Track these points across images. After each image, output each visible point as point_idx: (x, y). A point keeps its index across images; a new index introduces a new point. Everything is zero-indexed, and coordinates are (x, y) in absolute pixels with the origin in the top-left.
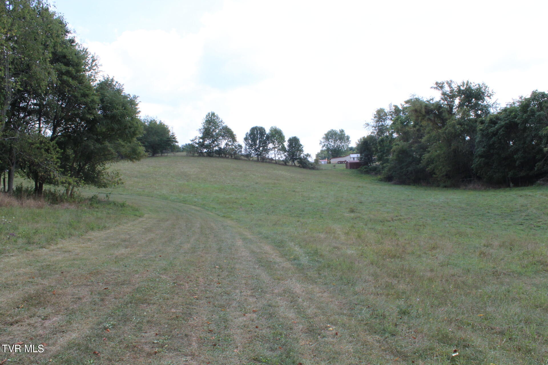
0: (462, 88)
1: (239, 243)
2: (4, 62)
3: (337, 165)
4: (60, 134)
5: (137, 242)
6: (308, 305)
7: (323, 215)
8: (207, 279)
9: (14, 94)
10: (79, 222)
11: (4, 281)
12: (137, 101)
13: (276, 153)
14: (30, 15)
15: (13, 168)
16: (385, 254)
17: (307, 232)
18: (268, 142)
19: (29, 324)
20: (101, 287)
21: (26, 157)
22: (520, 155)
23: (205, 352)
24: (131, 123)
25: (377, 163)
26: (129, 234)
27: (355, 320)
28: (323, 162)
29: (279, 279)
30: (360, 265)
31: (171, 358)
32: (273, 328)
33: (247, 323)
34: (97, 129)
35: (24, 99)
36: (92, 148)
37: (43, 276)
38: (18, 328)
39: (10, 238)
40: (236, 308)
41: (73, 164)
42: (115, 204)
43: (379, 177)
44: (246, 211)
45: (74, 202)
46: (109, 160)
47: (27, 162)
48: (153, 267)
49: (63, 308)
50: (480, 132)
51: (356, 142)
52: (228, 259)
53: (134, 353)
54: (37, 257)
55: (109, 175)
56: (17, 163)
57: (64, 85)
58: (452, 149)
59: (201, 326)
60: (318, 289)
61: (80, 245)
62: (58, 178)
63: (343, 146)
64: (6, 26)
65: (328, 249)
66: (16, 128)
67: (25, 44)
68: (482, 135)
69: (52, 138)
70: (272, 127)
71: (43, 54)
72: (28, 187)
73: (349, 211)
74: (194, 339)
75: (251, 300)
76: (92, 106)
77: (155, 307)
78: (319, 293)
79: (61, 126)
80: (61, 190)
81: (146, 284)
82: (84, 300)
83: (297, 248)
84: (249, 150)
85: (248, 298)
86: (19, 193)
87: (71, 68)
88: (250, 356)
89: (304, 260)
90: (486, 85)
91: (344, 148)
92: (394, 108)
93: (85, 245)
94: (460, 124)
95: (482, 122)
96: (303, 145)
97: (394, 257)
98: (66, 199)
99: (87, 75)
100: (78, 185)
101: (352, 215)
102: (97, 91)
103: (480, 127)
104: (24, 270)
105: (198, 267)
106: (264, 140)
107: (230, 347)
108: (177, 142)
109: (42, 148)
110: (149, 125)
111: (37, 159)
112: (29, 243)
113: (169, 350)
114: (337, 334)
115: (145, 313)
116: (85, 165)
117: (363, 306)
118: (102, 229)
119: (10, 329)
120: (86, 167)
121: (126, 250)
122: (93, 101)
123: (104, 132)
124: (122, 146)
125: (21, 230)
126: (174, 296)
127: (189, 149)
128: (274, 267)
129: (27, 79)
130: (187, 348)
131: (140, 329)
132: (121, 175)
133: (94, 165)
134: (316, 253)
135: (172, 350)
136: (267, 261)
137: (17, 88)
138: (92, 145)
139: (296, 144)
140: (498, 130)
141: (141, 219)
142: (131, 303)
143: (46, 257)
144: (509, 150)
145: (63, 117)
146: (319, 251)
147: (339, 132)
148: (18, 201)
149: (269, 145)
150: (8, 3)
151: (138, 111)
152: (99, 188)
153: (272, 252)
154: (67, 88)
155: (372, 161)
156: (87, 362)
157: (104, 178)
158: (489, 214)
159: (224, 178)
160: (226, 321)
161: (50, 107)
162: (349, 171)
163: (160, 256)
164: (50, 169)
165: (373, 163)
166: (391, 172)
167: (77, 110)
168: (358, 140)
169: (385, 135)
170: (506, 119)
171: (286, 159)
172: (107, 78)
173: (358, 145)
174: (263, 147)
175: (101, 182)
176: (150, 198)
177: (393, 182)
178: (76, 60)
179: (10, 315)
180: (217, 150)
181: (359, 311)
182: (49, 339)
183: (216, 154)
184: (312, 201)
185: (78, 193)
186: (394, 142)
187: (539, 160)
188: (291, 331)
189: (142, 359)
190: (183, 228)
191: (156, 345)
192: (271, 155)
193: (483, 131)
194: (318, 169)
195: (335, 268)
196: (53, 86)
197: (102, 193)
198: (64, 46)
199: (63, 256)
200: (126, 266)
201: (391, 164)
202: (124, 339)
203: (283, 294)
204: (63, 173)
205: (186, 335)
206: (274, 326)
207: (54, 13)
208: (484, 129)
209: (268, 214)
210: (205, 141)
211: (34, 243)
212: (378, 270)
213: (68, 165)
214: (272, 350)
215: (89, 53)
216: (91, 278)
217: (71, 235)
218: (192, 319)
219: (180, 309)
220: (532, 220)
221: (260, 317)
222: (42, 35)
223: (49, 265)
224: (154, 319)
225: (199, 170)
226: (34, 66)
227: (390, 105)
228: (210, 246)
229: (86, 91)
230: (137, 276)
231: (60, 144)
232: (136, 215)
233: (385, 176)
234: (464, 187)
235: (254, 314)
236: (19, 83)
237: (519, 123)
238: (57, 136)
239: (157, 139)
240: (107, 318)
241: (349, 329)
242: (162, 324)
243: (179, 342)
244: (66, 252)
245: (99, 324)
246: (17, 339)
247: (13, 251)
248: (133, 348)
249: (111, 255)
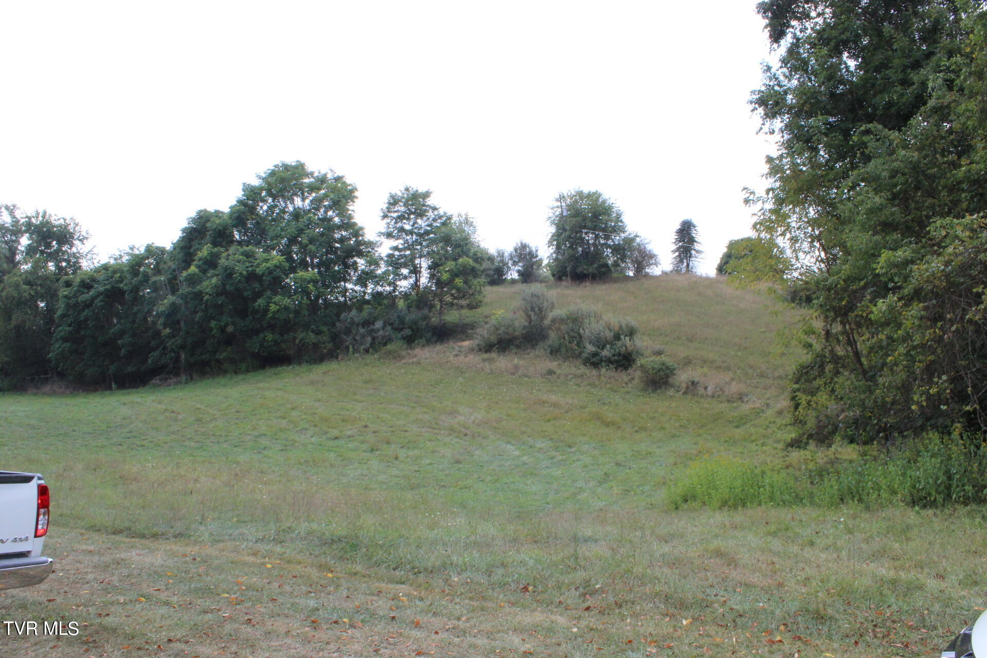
0: (34, 220)
22: (127, 339)
50: (65, 300)
58: (12, 326)
68: (68, 305)
90: (77, 221)
94: (29, 283)
95: (68, 284)
103: (64, 292)
140: (93, 299)
144: (110, 332)
158: (74, 433)
170: (107, 282)
187: (154, 350)
193: (70, 299)
208: (71, 295)
220: (135, 437)
234: (35, 391)
237: (126, 291)
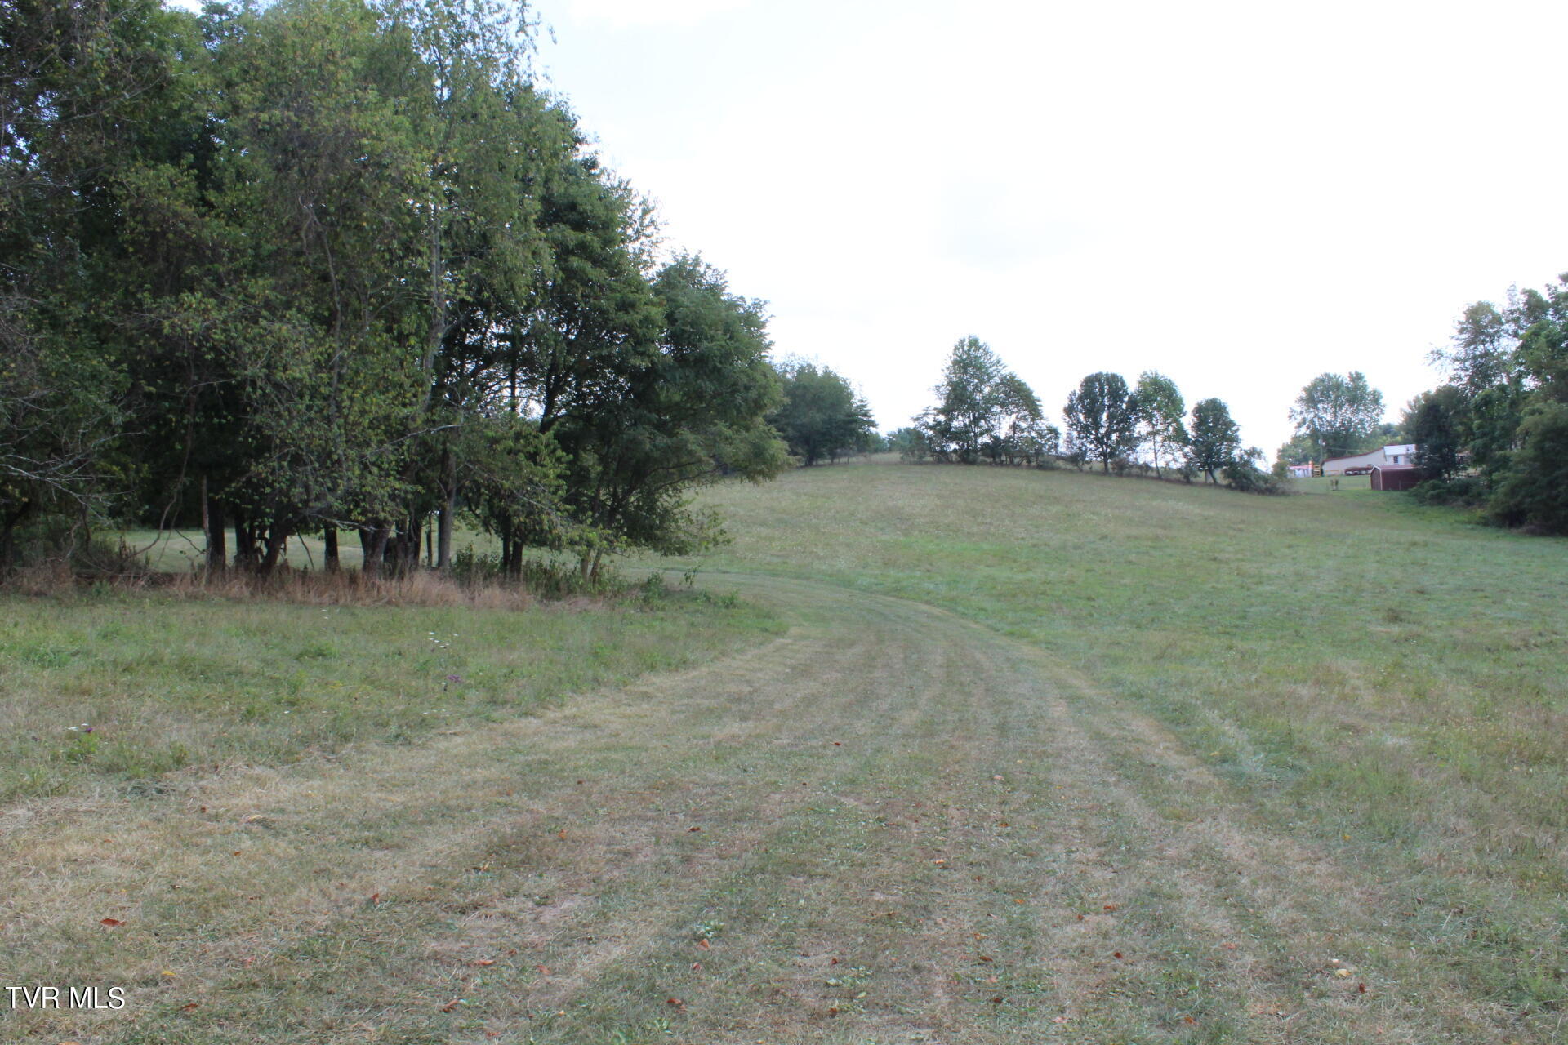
1: (1059, 710)
2: (430, 233)
3: (1344, 481)
4: (563, 411)
5: (771, 703)
6: (1270, 897)
7: (1303, 630)
8: (971, 810)
9: (453, 313)
10: (615, 648)
11: (440, 798)
12: (764, 315)
13: (1157, 448)
14: (489, 107)
15: (449, 506)
16: (1508, 752)
17: (1256, 680)
18: (1133, 417)
19: (505, 915)
20: (682, 824)
21: (481, 476)
23: (971, 1019)
24: (748, 376)
25: (1471, 471)
26: (748, 682)
27: (1419, 951)
28: (1300, 472)
29: (1179, 818)
30: (1427, 781)
31: (876, 1028)
32: (1166, 960)
33: (1089, 942)
34: (658, 395)
35: (475, 324)
36: (648, 446)
37: (534, 791)
38: (480, 923)
39: (449, 688)
40: (1056, 896)
41: (598, 491)
42: (709, 599)
43: (1479, 512)
44: (1075, 618)
45: (601, 593)
46: (692, 479)
47: (483, 490)
48: (818, 774)
49: (585, 877)
51: (1402, 410)
52: (1028, 755)
53: (775, 1008)
54: (514, 740)
55: (691, 521)
56: (459, 491)
57: (573, 282)
59: (959, 944)
60: (1297, 849)
61: (623, 708)
62: (560, 530)
63: (1361, 421)
64: (434, 142)
65: (1322, 732)
66: (455, 399)
67: (477, 183)
69: (545, 425)
70: (1145, 373)
71: (521, 202)
72: (486, 556)
73: (1384, 619)
74: (937, 979)
75: (1099, 875)
76: (644, 335)
77: (829, 884)
78: (1302, 861)
79: (564, 391)
80: (567, 561)
81: (802, 820)
82: (640, 859)
83: (1229, 728)
84: (1078, 442)
85: (1089, 869)
86: (466, 570)
87: (589, 236)
88: (1101, 1038)
89: (1253, 763)
91: (1364, 428)
92: (1524, 298)
93: (634, 709)
96: (1237, 421)
97: (1537, 759)
98: (581, 587)
99: (631, 250)
100: (611, 549)
101: (1396, 629)
102: (657, 291)
104: (486, 773)
105: (944, 778)
106: (1124, 413)
107: (1042, 1007)
108: (873, 424)
109: (519, 451)
110: (797, 378)
111: (507, 480)
112: (493, 702)
113: (870, 1006)
114: (1361, 989)
115: (802, 902)
116: (628, 493)
117: (1444, 907)
118: (677, 667)
119: (460, 923)
120: (632, 499)
121: (744, 725)
122: (647, 321)
123: (677, 404)
124: (727, 439)
125: (472, 668)
126: (879, 857)
127: (907, 444)
128: (1162, 781)
129: (482, 272)
130: (921, 1005)
131: (789, 945)
132: (724, 519)
133: (651, 494)
134: (1287, 741)
135: (877, 1008)
136: (1141, 763)
137: (458, 297)
138: (648, 440)
139: (1216, 422)
141: (779, 641)
142: (763, 871)
143: (536, 738)
145: (572, 367)
146: (1296, 736)
147: (1347, 380)
148: (463, 592)
149: (1138, 425)
150: (438, 83)
151: (767, 341)
152: (665, 555)
153: (1155, 738)
154: (581, 288)
155: (1452, 464)
156: (654, 1024)
157: (678, 528)
159: (1007, 522)
160: (1028, 932)
161: (537, 342)
162: (1383, 497)
163: (838, 744)
164: (539, 505)
165: (1457, 470)
166: (1519, 498)
167: (607, 347)
168: (1409, 403)
169: (1496, 383)
171: (1188, 464)
172: (684, 257)
173: (1409, 417)
174: (1121, 431)
175: (670, 539)
176: (805, 582)
177: (1524, 529)
178: (601, 212)
179: (459, 888)
180: (986, 445)
181: (1430, 924)
182: (555, 956)
183: (985, 455)
184: (1268, 588)
185: (612, 568)
186: (1527, 405)
188: (1222, 973)
189: (796, 1029)
190: (897, 666)
191: (833, 991)
192: (1145, 454)
194: (1284, 494)
195: (1347, 790)
196: (544, 287)
197: (673, 569)
198: (571, 178)
199: (579, 737)
200: (745, 771)
201: (1517, 472)
202: (747, 970)
203: (1194, 862)
204: (574, 517)
205: (917, 969)
206: (1168, 953)
207: (547, 95)
209: (1139, 627)
210: (951, 419)
211: (505, 702)
212: (1486, 800)
213: (586, 495)
214: (1165, 1024)
215: (634, 193)
216: (653, 799)
217: (597, 681)
218: (930, 923)
219: (896, 894)
221: (1128, 927)
222: (518, 154)
223: (546, 762)
224: (828, 920)
225: (938, 502)
226: (497, 238)
227: (1511, 291)
228: (975, 718)
229: (630, 295)
230: (777, 797)
231: (564, 440)
232: (766, 630)
233: (1498, 510)
235: (1109, 916)
236: (464, 284)
238: (556, 418)
239: (818, 417)
240: (701, 910)
241: (1401, 977)
242: (848, 933)
243: (898, 985)
244: (586, 727)
245: (680, 924)
246: (479, 950)
247: (457, 722)
248: (773, 995)
249: (703, 737)
